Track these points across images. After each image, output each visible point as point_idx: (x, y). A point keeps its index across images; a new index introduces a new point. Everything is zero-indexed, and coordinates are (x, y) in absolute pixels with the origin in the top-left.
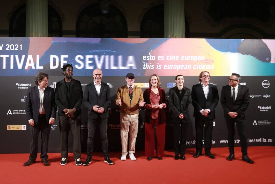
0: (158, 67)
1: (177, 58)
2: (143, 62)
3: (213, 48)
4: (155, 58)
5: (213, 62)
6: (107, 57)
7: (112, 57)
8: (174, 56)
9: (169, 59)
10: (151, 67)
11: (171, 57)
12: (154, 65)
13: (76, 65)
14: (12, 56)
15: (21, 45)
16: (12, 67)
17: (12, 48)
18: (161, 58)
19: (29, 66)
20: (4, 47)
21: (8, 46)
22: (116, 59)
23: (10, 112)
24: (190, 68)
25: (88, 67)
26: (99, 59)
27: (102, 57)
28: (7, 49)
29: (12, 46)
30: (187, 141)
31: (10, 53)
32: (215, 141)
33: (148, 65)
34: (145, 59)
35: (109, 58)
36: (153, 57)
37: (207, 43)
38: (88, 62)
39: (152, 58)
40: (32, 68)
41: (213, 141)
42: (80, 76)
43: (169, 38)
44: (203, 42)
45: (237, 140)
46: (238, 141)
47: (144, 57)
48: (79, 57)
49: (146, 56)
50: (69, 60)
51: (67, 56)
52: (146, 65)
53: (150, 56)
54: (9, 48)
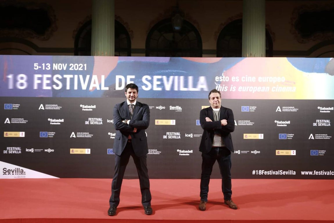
0: (232, 89)
1: (253, 79)
2: (215, 83)
3: (296, 69)
4: (229, 78)
5: (294, 83)
6: (176, 77)
7: (182, 78)
8: (251, 77)
9: (244, 80)
10: (224, 89)
11: (247, 78)
12: (227, 87)
13: (143, 85)
14: (76, 76)
15: (85, 65)
16: (76, 88)
17: (76, 68)
18: (236, 79)
19: (93, 87)
20: (68, 67)
21: (72, 66)
22: (186, 80)
23: (73, 135)
24: (268, 91)
25: (156, 89)
26: (168, 80)
27: (171, 77)
28: (71, 69)
29: (76, 66)
30: (264, 171)
31: (74, 73)
32: (295, 172)
33: (221, 87)
34: (217, 80)
35: (179, 79)
36: (227, 79)
37: (289, 62)
38: (156, 83)
39: (225, 80)
40: (96, 89)
41: (293, 171)
42: (147, 97)
43: (247, 57)
44: (283, 61)
45: (322, 171)
46: (322, 173)
47: (217, 78)
48: (146, 78)
49: (219, 77)
50: (136, 81)
51: (133, 77)
52: (218, 86)
53: (224, 77)
54: (73, 68)
